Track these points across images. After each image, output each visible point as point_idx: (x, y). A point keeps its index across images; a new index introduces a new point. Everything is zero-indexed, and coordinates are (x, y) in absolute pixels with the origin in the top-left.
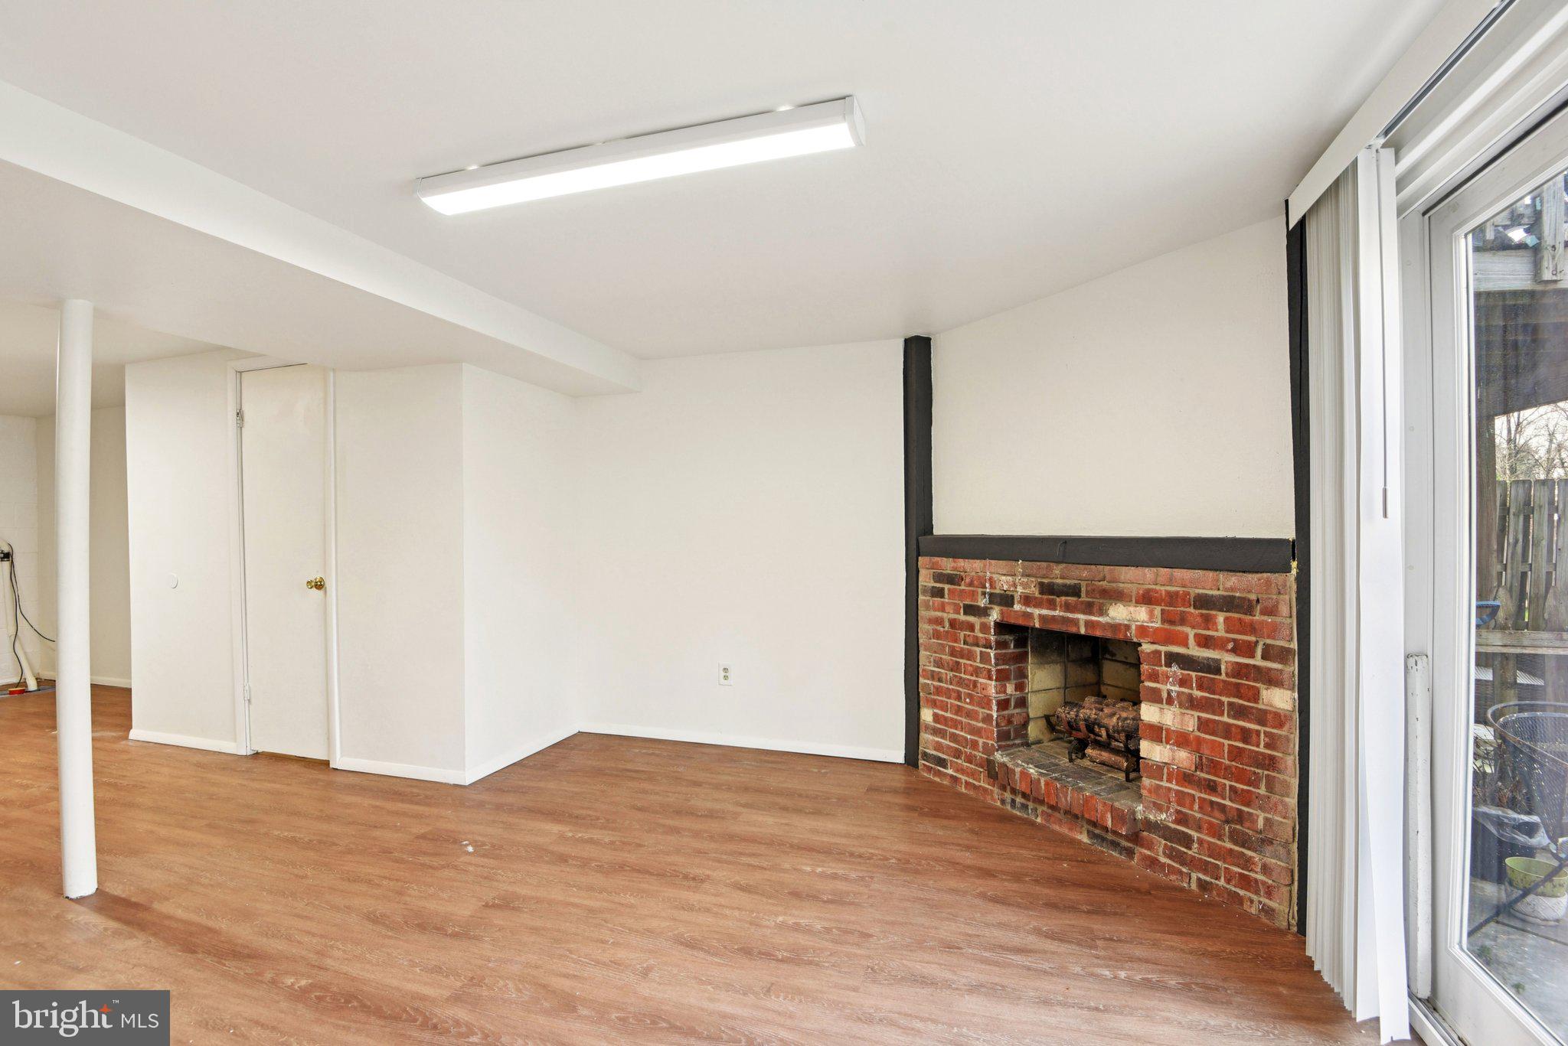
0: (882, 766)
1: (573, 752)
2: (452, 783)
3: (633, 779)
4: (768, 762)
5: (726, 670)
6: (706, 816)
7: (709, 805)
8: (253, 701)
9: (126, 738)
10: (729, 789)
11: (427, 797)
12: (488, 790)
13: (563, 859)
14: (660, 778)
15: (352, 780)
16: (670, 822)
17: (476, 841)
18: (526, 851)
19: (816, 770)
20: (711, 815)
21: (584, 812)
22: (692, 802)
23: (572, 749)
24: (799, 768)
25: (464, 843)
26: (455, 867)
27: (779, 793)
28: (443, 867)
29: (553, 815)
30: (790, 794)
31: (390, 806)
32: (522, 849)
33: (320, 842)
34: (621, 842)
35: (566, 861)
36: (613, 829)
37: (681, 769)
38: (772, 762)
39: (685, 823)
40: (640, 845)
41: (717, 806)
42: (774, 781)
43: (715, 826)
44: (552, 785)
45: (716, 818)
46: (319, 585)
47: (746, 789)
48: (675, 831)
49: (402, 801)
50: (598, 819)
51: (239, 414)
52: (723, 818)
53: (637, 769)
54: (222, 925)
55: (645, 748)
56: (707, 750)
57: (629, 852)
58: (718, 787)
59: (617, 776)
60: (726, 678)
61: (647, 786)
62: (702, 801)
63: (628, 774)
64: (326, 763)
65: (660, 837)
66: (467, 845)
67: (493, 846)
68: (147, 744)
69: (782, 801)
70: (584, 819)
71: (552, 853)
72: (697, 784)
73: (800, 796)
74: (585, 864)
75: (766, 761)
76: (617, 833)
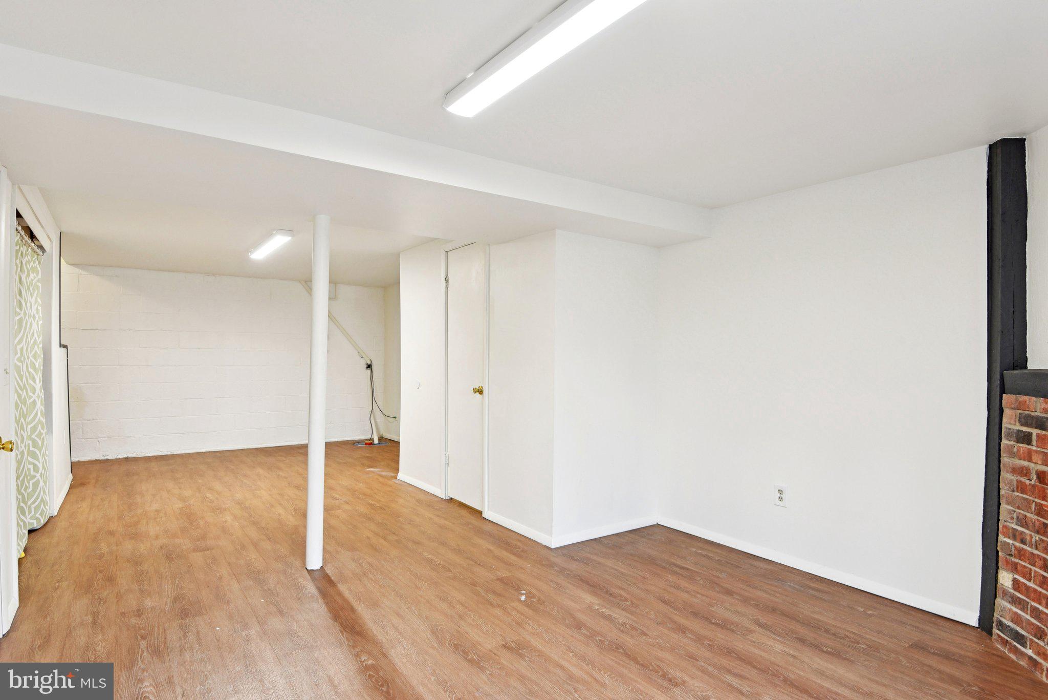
0: (947, 624)
1: (642, 539)
2: (544, 543)
3: (675, 573)
4: (813, 589)
5: (780, 491)
6: (717, 625)
7: (728, 615)
8: (450, 465)
9: (396, 477)
10: (757, 606)
11: (523, 551)
12: (564, 555)
13: (579, 626)
14: (698, 578)
15: (488, 528)
16: (683, 621)
17: (530, 593)
18: (558, 612)
19: (861, 609)
20: (724, 625)
21: (618, 591)
22: (714, 609)
23: (643, 537)
24: (844, 603)
25: (522, 592)
26: (505, 609)
27: (807, 623)
28: (498, 606)
29: (594, 587)
30: (817, 626)
31: (497, 552)
32: (556, 608)
33: (443, 567)
34: (632, 626)
35: (580, 629)
36: (632, 613)
37: (723, 575)
38: (817, 590)
39: (695, 625)
40: (644, 634)
41: (735, 618)
42: (807, 609)
43: (720, 636)
44: (610, 563)
45: (728, 629)
46: (480, 392)
47: (774, 610)
48: (682, 630)
49: (506, 550)
50: (626, 600)
51: (447, 279)
52: (733, 631)
53: (685, 566)
54: (360, 608)
55: (702, 549)
56: (756, 563)
57: (632, 636)
58: (746, 601)
59: (664, 568)
60: (781, 499)
61: (683, 583)
62: (723, 610)
63: (675, 569)
64: (481, 513)
65: (666, 631)
66: (523, 594)
67: (539, 600)
68: (403, 483)
69: (803, 631)
70: (615, 597)
71: (574, 618)
72: (729, 593)
73: (827, 631)
74: (592, 635)
75: (810, 588)
76: (633, 617)
